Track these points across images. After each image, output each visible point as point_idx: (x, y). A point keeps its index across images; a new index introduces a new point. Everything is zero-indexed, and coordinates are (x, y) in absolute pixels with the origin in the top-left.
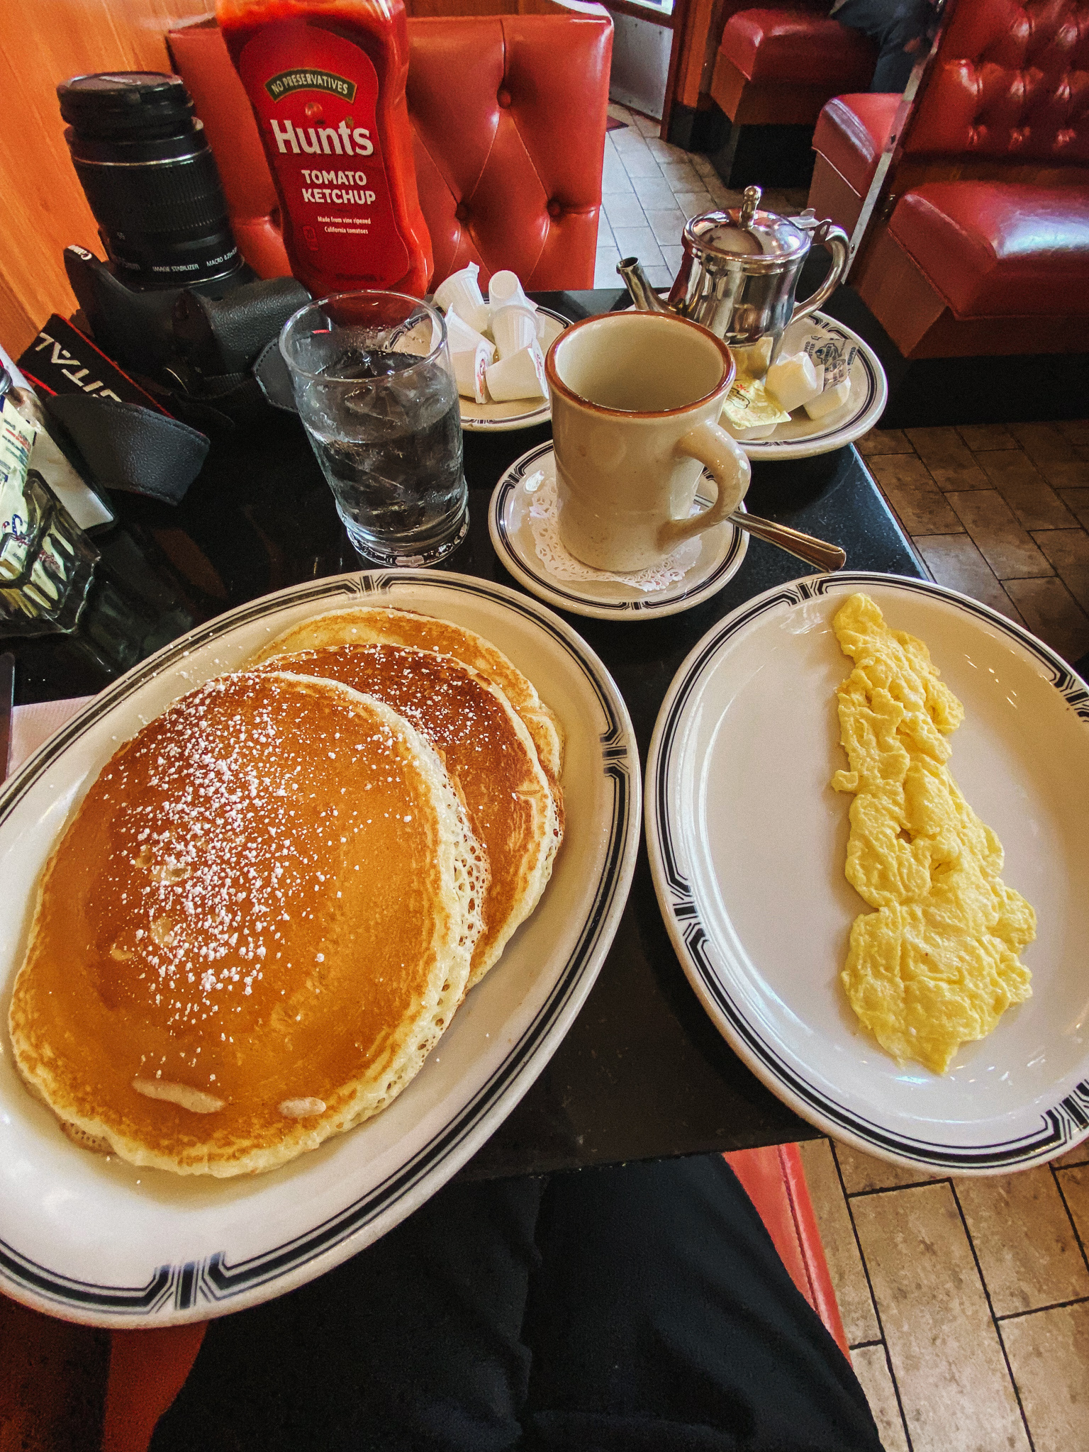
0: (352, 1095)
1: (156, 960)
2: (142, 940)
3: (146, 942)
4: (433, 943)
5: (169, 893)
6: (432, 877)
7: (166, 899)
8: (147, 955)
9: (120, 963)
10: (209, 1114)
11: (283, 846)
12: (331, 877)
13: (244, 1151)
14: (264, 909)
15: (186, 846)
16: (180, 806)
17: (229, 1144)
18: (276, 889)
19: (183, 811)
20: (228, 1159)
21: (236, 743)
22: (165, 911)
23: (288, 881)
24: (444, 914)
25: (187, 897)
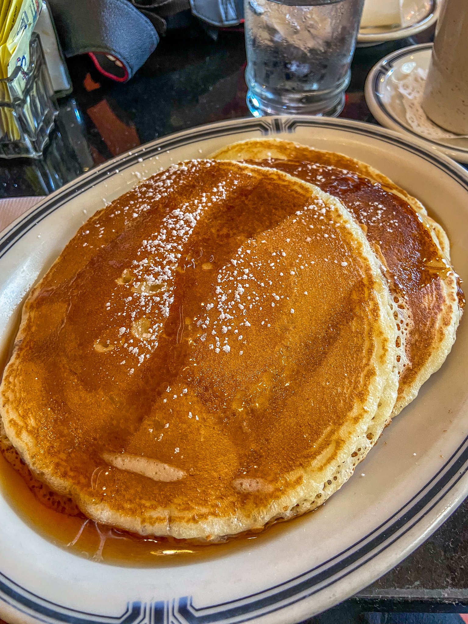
0: (299, 481)
1: (136, 350)
2: (123, 335)
3: (127, 337)
4: (372, 361)
5: (149, 301)
6: (371, 307)
7: (146, 305)
8: (128, 347)
9: (102, 354)
10: (171, 483)
11: (244, 273)
12: (285, 297)
13: (203, 516)
14: (229, 316)
15: (163, 268)
16: (156, 242)
17: (188, 508)
18: (239, 303)
19: (159, 245)
20: (188, 521)
21: (198, 203)
22: (145, 314)
23: (249, 298)
24: (382, 337)
25: (164, 304)
